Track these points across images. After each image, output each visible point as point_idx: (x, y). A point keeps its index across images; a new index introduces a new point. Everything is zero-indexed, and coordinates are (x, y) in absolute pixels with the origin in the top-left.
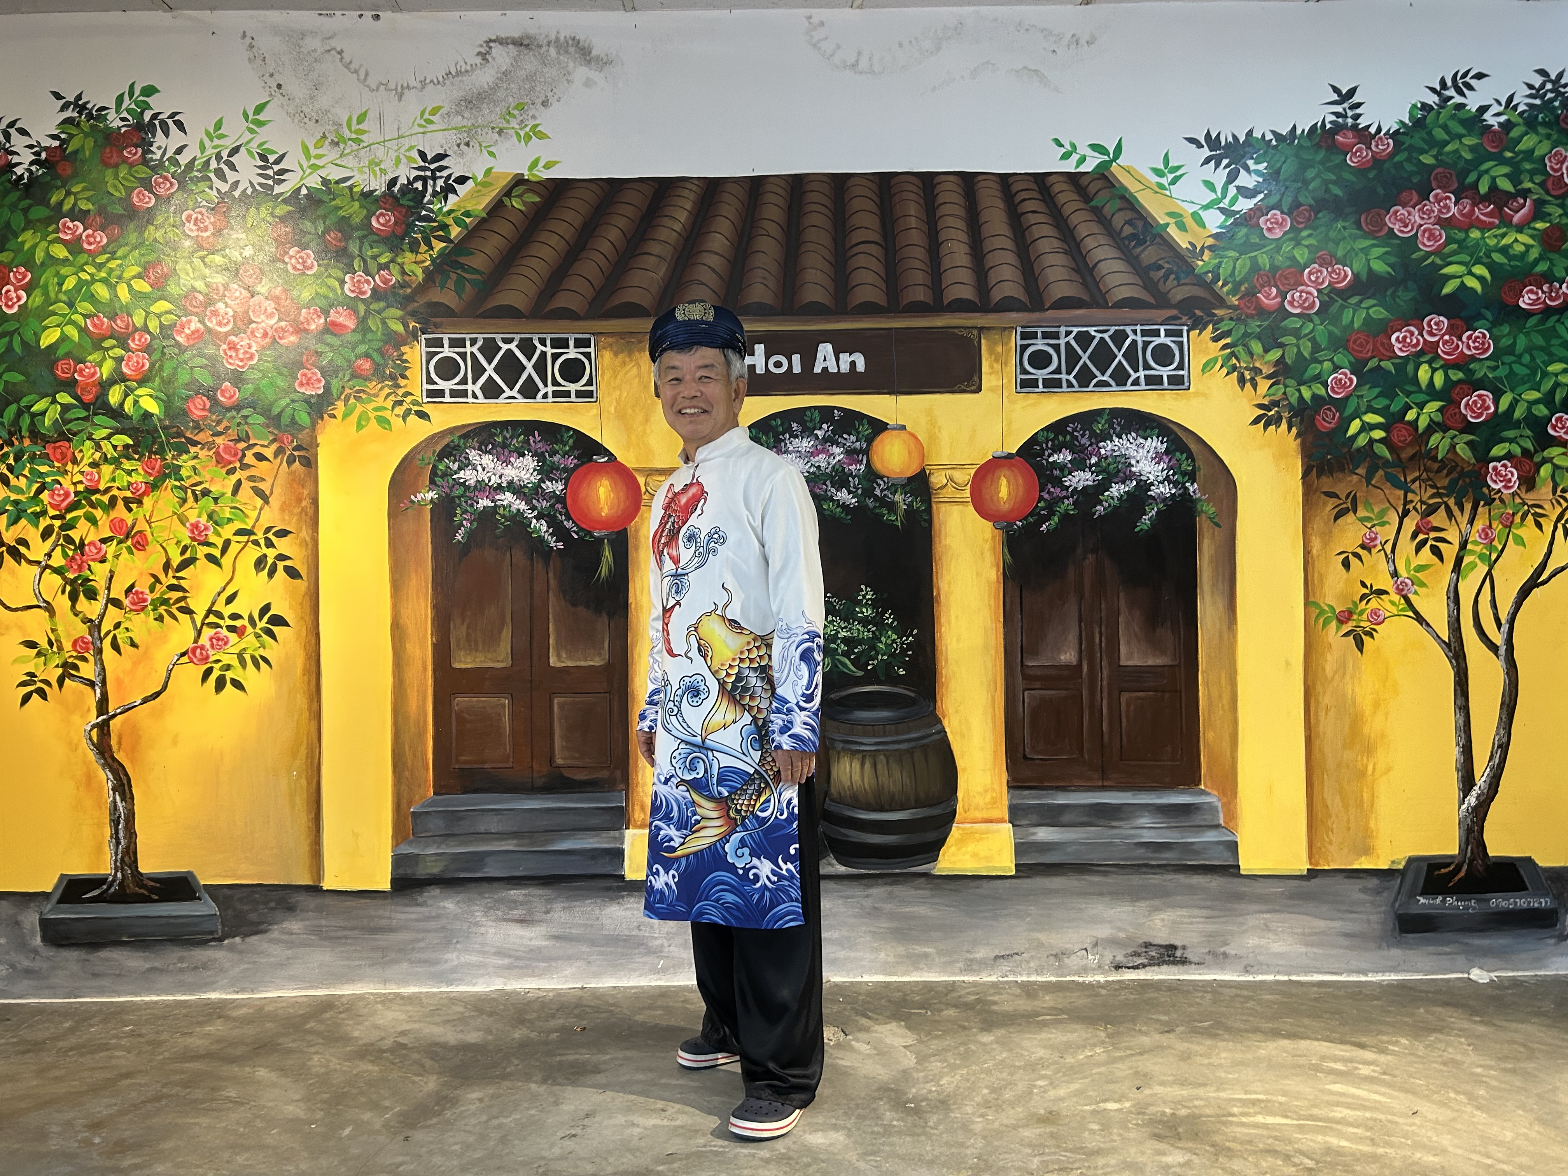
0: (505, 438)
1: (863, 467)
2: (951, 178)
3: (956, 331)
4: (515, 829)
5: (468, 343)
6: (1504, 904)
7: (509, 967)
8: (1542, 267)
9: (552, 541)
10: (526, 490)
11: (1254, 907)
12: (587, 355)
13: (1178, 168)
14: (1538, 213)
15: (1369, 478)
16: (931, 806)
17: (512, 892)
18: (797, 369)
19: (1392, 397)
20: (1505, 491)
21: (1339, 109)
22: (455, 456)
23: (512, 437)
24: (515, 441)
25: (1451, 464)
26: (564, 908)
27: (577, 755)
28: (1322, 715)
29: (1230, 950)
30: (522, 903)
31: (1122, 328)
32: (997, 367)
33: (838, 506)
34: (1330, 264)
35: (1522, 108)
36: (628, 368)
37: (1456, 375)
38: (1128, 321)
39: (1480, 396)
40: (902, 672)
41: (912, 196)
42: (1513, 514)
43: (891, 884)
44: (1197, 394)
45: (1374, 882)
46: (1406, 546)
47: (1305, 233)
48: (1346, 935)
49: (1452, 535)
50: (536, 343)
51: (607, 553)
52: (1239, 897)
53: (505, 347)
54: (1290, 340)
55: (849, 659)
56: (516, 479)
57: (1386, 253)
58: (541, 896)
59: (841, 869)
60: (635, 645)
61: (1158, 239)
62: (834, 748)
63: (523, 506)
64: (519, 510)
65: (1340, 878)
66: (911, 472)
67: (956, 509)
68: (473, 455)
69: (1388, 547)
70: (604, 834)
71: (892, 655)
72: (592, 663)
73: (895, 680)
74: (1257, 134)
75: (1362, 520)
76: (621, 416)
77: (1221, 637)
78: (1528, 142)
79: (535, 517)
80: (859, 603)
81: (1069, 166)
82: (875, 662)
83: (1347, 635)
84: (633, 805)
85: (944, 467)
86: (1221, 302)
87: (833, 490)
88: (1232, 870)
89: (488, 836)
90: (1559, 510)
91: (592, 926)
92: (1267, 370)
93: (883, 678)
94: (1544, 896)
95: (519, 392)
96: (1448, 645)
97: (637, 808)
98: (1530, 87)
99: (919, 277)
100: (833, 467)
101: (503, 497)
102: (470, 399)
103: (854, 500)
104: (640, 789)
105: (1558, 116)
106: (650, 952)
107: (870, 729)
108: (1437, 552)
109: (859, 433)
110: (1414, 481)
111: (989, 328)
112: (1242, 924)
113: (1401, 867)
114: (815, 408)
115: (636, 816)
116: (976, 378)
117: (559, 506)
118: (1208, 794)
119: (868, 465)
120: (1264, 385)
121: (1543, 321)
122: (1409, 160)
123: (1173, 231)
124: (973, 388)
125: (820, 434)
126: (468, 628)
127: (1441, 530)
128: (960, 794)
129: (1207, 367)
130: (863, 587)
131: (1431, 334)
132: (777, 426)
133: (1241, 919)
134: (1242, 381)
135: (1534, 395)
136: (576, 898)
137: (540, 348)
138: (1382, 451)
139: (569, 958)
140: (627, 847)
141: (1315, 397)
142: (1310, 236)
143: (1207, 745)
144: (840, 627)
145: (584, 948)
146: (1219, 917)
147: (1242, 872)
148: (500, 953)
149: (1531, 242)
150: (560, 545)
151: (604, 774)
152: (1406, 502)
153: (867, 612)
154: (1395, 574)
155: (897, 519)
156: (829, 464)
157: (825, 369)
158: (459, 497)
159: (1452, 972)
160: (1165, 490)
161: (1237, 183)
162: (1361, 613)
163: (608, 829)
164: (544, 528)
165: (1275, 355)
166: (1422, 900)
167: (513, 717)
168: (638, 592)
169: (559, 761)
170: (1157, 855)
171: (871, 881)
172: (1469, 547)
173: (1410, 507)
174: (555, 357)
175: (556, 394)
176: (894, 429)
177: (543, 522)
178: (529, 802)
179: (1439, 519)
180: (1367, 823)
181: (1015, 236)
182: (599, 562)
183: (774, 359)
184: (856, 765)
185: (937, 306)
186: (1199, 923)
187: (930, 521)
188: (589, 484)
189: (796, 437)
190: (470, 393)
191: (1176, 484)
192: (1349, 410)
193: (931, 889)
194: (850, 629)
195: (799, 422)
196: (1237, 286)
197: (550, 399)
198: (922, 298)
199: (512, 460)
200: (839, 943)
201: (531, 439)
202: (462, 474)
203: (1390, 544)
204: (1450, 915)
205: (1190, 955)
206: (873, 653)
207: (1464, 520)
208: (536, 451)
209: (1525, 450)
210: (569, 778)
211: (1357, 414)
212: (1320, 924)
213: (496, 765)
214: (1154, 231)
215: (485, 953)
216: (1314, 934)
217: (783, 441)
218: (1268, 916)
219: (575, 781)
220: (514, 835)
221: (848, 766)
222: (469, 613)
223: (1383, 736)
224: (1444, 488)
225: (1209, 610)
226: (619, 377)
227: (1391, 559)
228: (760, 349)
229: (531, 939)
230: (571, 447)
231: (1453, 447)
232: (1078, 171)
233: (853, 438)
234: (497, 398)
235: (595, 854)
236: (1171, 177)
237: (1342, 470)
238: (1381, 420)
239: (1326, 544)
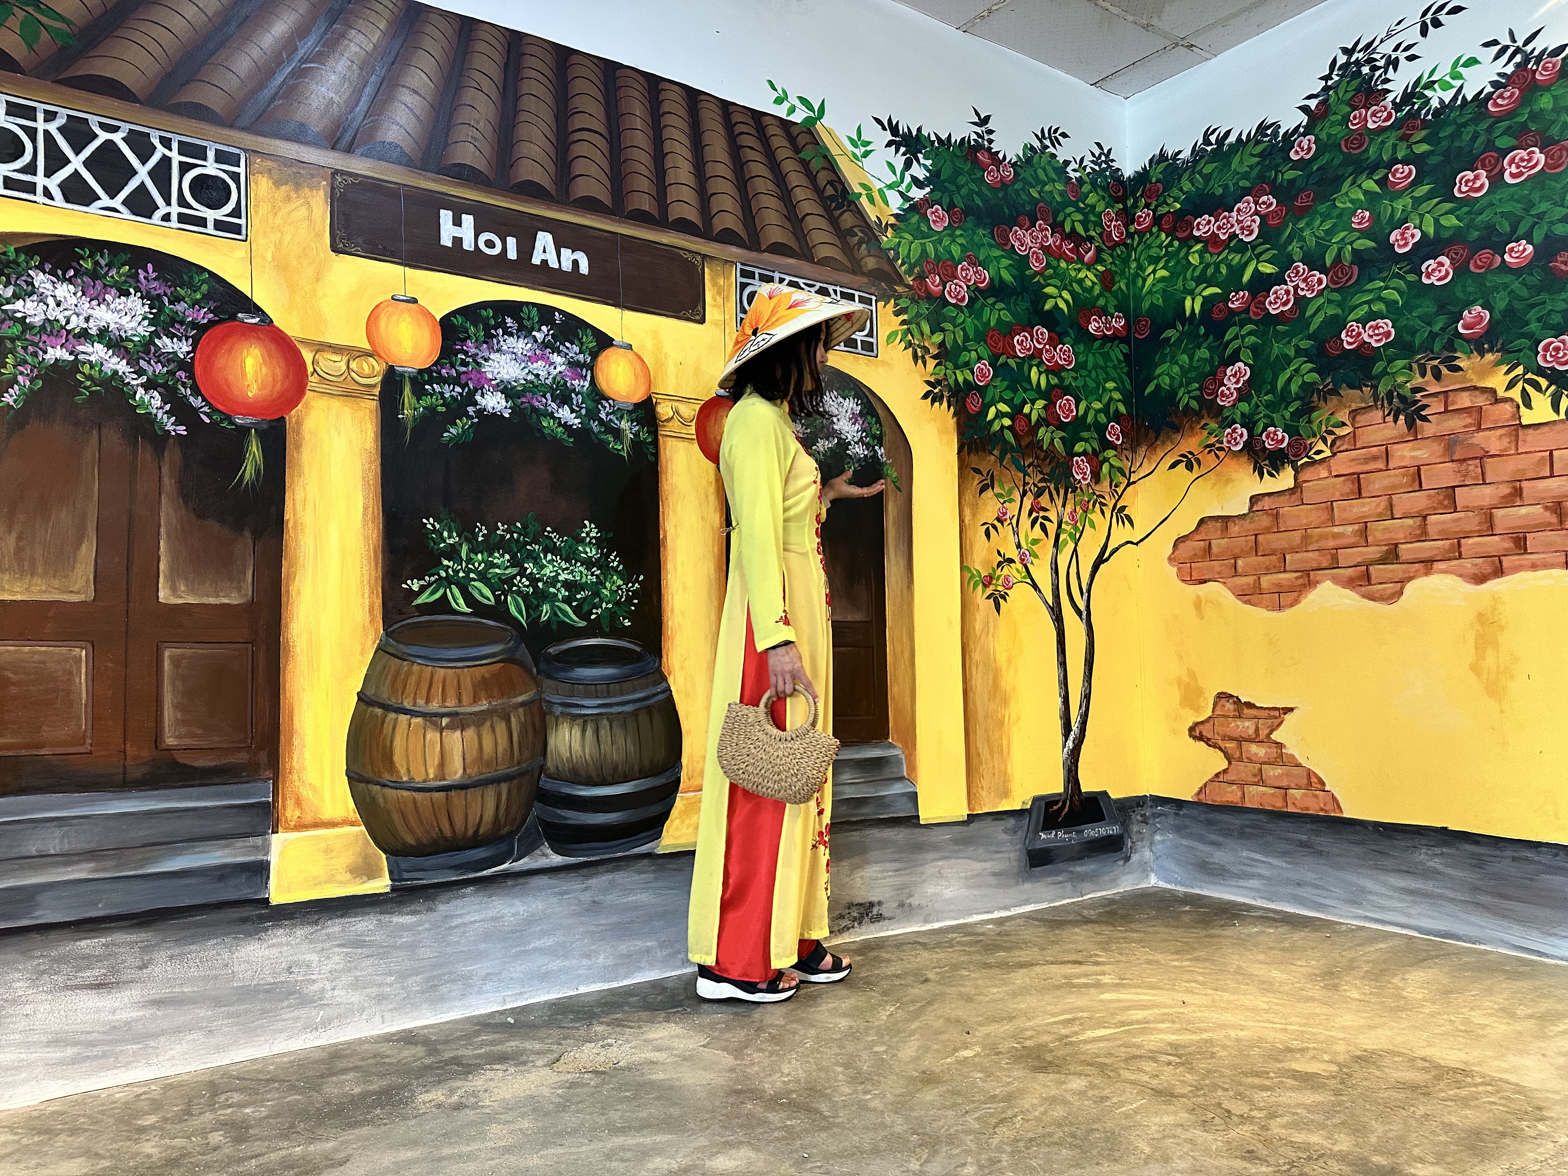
0: (96, 264)
1: (587, 384)
2: (676, 88)
3: (681, 252)
4: (92, 846)
5: (40, 116)
6: (1092, 833)
7: (74, 1061)
8: (1101, 302)
9: (169, 423)
10: (130, 345)
11: (930, 856)
12: (235, 177)
13: (869, 143)
14: (1098, 259)
15: (1001, 459)
16: (655, 775)
17: (83, 943)
18: (512, 255)
19: (1015, 391)
20: (1083, 482)
21: (979, 130)
22: (8, 277)
23: (110, 265)
24: (113, 272)
25: (1050, 454)
26: (171, 957)
27: (199, 732)
28: (974, 669)
29: (914, 901)
30: (99, 959)
31: (825, 285)
32: (720, 300)
33: (560, 425)
34: (975, 264)
35: (1088, 170)
36: (294, 206)
37: (1054, 381)
38: (830, 280)
39: (1067, 400)
40: (627, 623)
41: (636, 94)
42: (1088, 502)
43: (612, 871)
44: (884, 363)
45: (1011, 822)
46: (1026, 522)
47: (958, 232)
48: (995, 874)
49: (1052, 515)
50: (156, 142)
51: (254, 449)
52: (919, 848)
53: (103, 136)
54: (948, 326)
55: (571, 606)
56: (112, 327)
57: (1010, 265)
58: (132, 944)
59: (557, 859)
60: (291, 577)
61: (852, 207)
62: (552, 713)
63: (122, 367)
64: (116, 372)
65: (988, 821)
66: (638, 396)
67: (682, 445)
68: (40, 279)
69: (1014, 521)
70: (239, 843)
71: (617, 603)
72: (226, 601)
73: (618, 632)
74: (925, 133)
75: (998, 496)
76: (282, 266)
77: (902, 594)
78: (1092, 199)
79: (142, 385)
80: (582, 541)
81: (781, 112)
82: (599, 611)
83: (988, 598)
84: (284, 800)
85: (670, 398)
86: (901, 281)
87: (554, 405)
88: (912, 820)
89: (44, 859)
90: (1114, 501)
91: (216, 977)
92: (934, 351)
93: (607, 630)
94: (1115, 824)
95: (124, 203)
96: (1052, 609)
97: (290, 803)
98: (1093, 155)
99: (644, 184)
100: (554, 378)
101: (89, 349)
102: (40, 198)
103: (577, 421)
104: (295, 777)
105: (1108, 184)
106: (305, 1001)
107: (591, 688)
108: (1044, 528)
109: (582, 343)
110: (1029, 466)
111: (711, 258)
112: (922, 873)
113: (1028, 807)
114: (534, 305)
115: (289, 814)
116: (700, 308)
117: (181, 374)
118: (894, 747)
119: (593, 382)
120: (931, 363)
121: (1102, 346)
122: (1023, 189)
123: (864, 200)
124: (698, 318)
125: (539, 336)
126: (20, 538)
127: (1046, 510)
128: (684, 760)
129: (891, 338)
130: (586, 522)
131: (1040, 343)
132: (488, 318)
133: (921, 869)
134: (915, 357)
135: (1097, 405)
136: (193, 939)
137: (161, 150)
138: (1009, 436)
139: (178, 1030)
140: (274, 859)
141: (966, 381)
142: (961, 235)
143: (893, 698)
144: (561, 568)
145: (203, 1012)
146: (905, 869)
147: (922, 822)
148: (58, 1041)
149: (1095, 280)
150: (182, 430)
151: (243, 757)
152: (1025, 484)
153: (592, 552)
154: (1019, 546)
155: (623, 448)
156: (549, 374)
157: (545, 262)
158: (12, 340)
159: (1065, 898)
160: (859, 450)
161: (911, 171)
162: (998, 579)
163: (247, 835)
164: (157, 402)
165: (938, 338)
166: (1043, 836)
167: (94, 676)
168: (299, 508)
169: (170, 741)
170: (856, 811)
171: (592, 870)
172: (1064, 526)
173: (1027, 488)
174: (185, 168)
175: (182, 218)
176: (620, 347)
177: (156, 394)
178: (116, 803)
179: (1044, 500)
180: (1006, 769)
181: (734, 165)
182: (241, 460)
183: (484, 237)
184: (577, 732)
185: (660, 221)
186: (890, 876)
187: (657, 455)
188: (230, 351)
189: (511, 335)
190: (40, 190)
191: (868, 446)
192: (988, 399)
193: (654, 871)
194: (572, 572)
195: (518, 319)
196: (912, 267)
197: (174, 224)
198: (647, 208)
199: (108, 297)
200: (552, 952)
201: (142, 274)
202: (19, 305)
203: (1015, 518)
204: (1061, 847)
205: (885, 911)
206: (597, 600)
207: (1060, 503)
208: (148, 292)
209: (1093, 449)
210: (185, 765)
211: (993, 403)
212: (978, 866)
213: (58, 750)
214: (850, 198)
215: (28, 1045)
216: (974, 876)
217: (495, 336)
218: (940, 863)
219: (196, 768)
220: (90, 855)
221: (567, 734)
222: (21, 517)
223: (1014, 688)
224: (1047, 474)
225: (894, 569)
226: (280, 214)
227: (1016, 533)
228: (468, 220)
229: (114, 1012)
230: (204, 296)
231: (1052, 440)
232: (789, 118)
233: (576, 349)
234: (88, 205)
235: (223, 873)
236: (863, 149)
237: (984, 451)
238: (1009, 410)
239: (974, 515)
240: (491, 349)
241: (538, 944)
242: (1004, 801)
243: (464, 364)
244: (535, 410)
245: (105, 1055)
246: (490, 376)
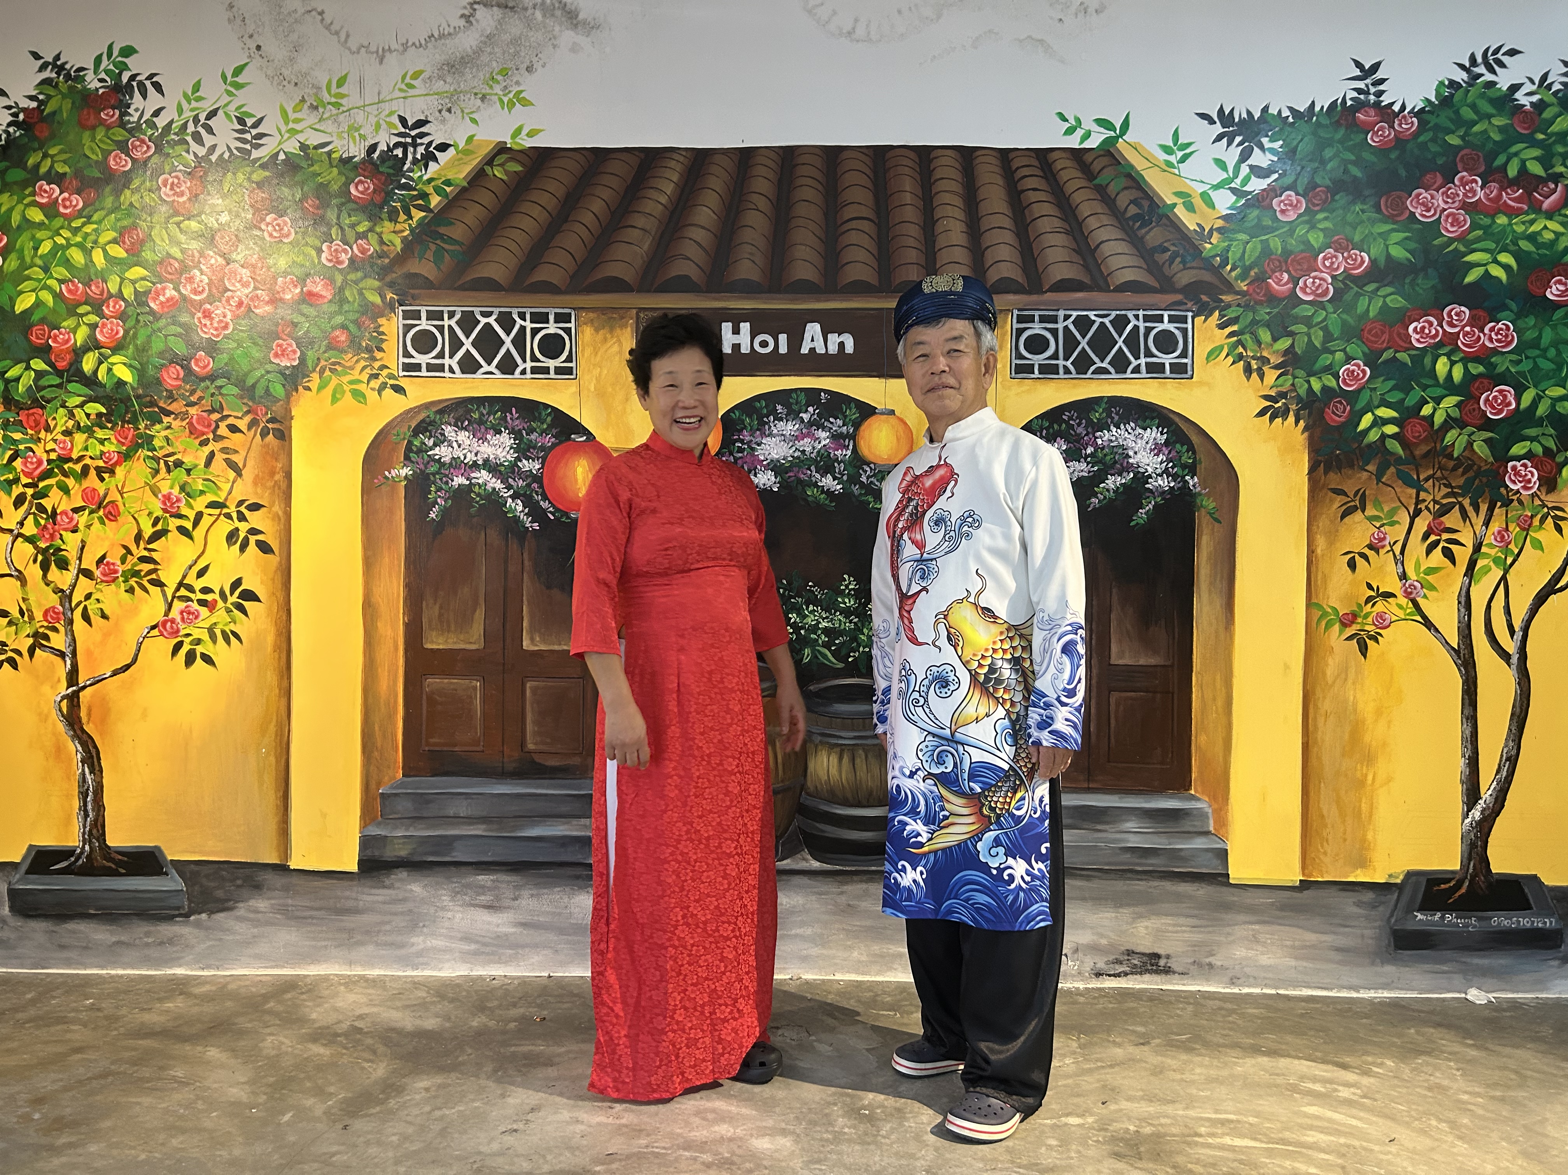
0: (482, 414)
1: (849, 453)
2: (949, 152)
4: (484, 814)
5: (446, 316)
6: (1506, 923)
7: (476, 953)
9: (527, 522)
10: (503, 469)
11: (1242, 918)
12: (568, 331)
13: (1189, 145)
15: (1379, 475)
17: (480, 877)
18: (783, 349)
19: (1407, 390)
20: (1524, 493)
21: (1361, 85)
22: (430, 432)
23: (489, 414)
24: (491, 418)
25: (1467, 462)
26: (532, 895)
27: (548, 740)
28: (1321, 721)
29: (1217, 961)
30: (490, 889)
31: (1123, 312)
33: (823, 492)
34: (1347, 249)
35: (1556, 87)
36: (609, 344)
37: (1477, 369)
38: (1131, 306)
39: (1501, 391)
41: (907, 170)
42: (1532, 517)
43: (866, 882)
44: (1201, 383)
45: (1369, 896)
46: (1417, 548)
47: (1320, 216)
48: (1338, 950)
49: (1466, 537)
50: (516, 317)
52: (1227, 907)
53: (483, 321)
54: (1300, 328)
55: (830, 650)
56: (492, 457)
57: (1406, 238)
58: (509, 882)
59: (816, 865)
61: (1164, 221)
63: (498, 485)
64: (494, 489)
65: (1332, 891)
68: (449, 431)
69: (1397, 549)
70: (575, 822)
74: (1273, 111)
75: (1370, 519)
76: (601, 394)
77: (1217, 637)
78: (1561, 124)
79: (510, 496)
80: (841, 593)
81: (1073, 142)
82: (857, 654)
83: (1350, 638)
86: (1229, 287)
87: (818, 476)
88: (1221, 878)
89: (457, 820)
91: (560, 914)
92: (1275, 360)
94: (1549, 916)
95: (497, 367)
96: (1457, 652)
99: (913, 255)
100: (818, 452)
101: (478, 475)
102: (447, 374)
103: (839, 487)
107: (849, 722)
108: (1448, 554)
109: (846, 417)
110: (1427, 480)
112: (1229, 934)
113: (1399, 881)
114: (801, 390)
117: (535, 485)
118: (1198, 800)
119: (855, 450)
120: (1271, 375)
122: (1434, 140)
123: (1180, 212)
125: (805, 417)
126: (441, 608)
127: (1455, 531)
129: (1212, 355)
130: (846, 576)
131: (1451, 325)
132: (761, 408)
133: (1228, 929)
134: (1248, 371)
135: (1559, 391)
136: (545, 885)
137: (519, 322)
138: (1395, 447)
139: (536, 946)
141: (1325, 388)
142: (1325, 219)
143: (1199, 748)
144: (821, 617)
145: (552, 937)
146: (1205, 926)
147: (1231, 881)
148: (467, 938)
149: (1561, 229)
150: (536, 526)
151: (574, 761)
152: (1418, 502)
153: (850, 602)
154: (1403, 576)
156: (814, 448)
157: (812, 350)
158: (434, 474)
159: (1449, 992)
160: (1163, 483)
161: (1250, 161)
162: (1366, 617)
163: (575, 817)
164: (520, 508)
165: (1284, 344)
166: (1420, 916)
167: (484, 701)
169: (531, 746)
170: (1142, 861)
171: (847, 878)
172: (1484, 549)
173: (1422, 506)
174: (535, 332)
175: (534, 370)
176: (882, 413)
177: (519, 502)
178: (498, 786)
179: (1452, 519)
180: (1364, 835)
181: (1014, 214)
183: (760, 338)
184: (834, 759)
186: (1184, 932)
188: (566, 464)
189: (781, 419)
190: (447, 368)
191: (1175, 477)
192: (1360, 405)
194: (832, 620)
195: (787, 405)
196: (1246, 271)
197: (529, 375)
199: (489, 437)
200: (812, 940)
201: (509, 416)
202: (437, 450)
203: (1399, 545)
204: (1447, 932)
205: (1174, 964)
206: (854, 645)
207: (1479, 521)
208: (513, 429)
209: (1546, 450)
210: (540, 764)
211: (1369, 408)
212: (1312, 937)
213: (467, 749)
214: (1160, 211)
215: (451, 938)
216: (1304, 947)
217: (767, 423)
218: (1257, 927)
219: (547, 767)
220: (483, 820)
221: (825, 760)
222: (441, 593)
223: (1385, 744)
224: (1459, 487)
225: (1206, 609)
226: (599, 354)
227: (1400, 561)
228: (745, 327)
229: (498, 926)
230: (548, 425)
231: (1470, 444)
232: (1082, 146)
233: (840, 422)
234: (475, 373)
235: (565, 842)
236: (1180, 154)
237: (1352, 466)
238: (1394, 414)
239: (1331, 543)
240: (764, 434)
241: (799, 931)
242: (1359, 871)
243: (741, 450)
244: (800, 481)
245: (493, 953)
246: (762, 458)
